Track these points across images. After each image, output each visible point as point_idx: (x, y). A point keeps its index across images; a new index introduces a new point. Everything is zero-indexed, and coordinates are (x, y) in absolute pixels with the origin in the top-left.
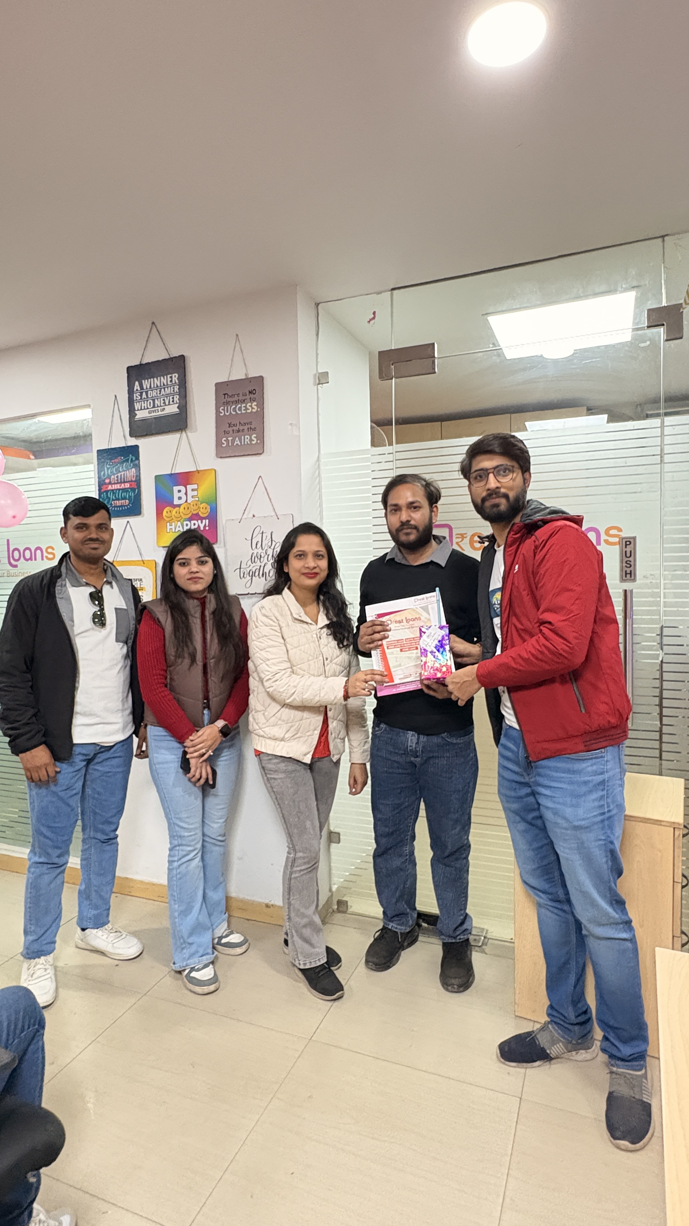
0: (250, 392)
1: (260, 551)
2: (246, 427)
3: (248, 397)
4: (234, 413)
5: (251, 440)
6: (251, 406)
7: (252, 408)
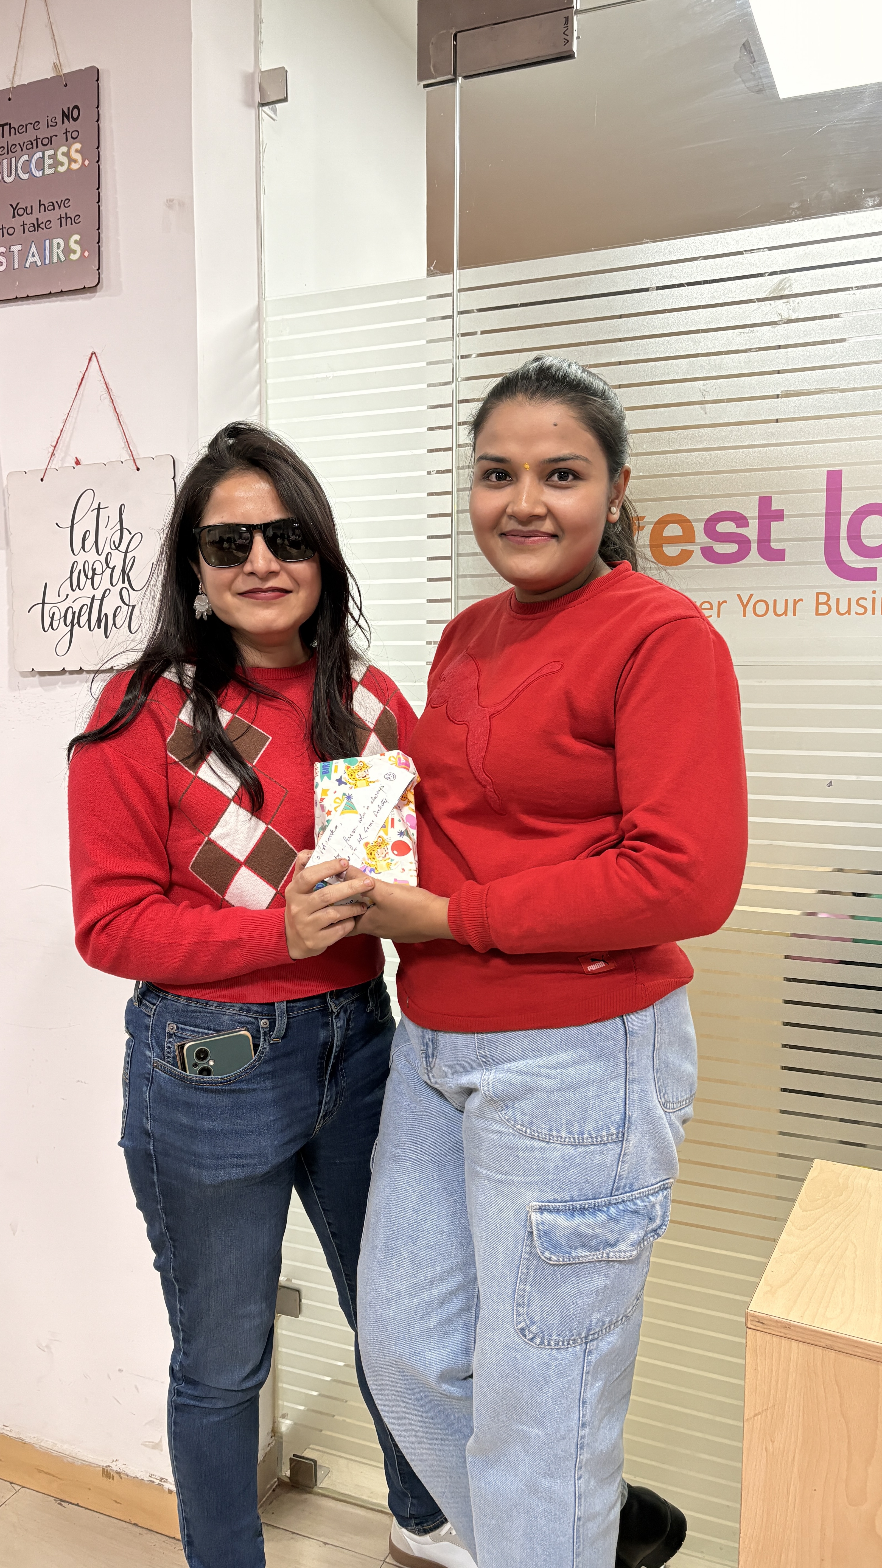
0: (66, 116)
1: (92, 556)
2: (54, 215)
3: (60, 129)
4: (25, 177)
5: (68, 251)
6: (67, 154)
7: (71, 160)
